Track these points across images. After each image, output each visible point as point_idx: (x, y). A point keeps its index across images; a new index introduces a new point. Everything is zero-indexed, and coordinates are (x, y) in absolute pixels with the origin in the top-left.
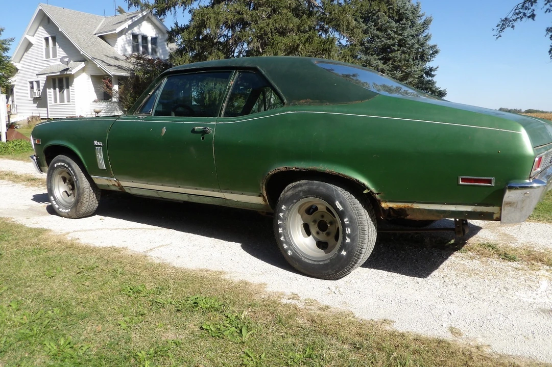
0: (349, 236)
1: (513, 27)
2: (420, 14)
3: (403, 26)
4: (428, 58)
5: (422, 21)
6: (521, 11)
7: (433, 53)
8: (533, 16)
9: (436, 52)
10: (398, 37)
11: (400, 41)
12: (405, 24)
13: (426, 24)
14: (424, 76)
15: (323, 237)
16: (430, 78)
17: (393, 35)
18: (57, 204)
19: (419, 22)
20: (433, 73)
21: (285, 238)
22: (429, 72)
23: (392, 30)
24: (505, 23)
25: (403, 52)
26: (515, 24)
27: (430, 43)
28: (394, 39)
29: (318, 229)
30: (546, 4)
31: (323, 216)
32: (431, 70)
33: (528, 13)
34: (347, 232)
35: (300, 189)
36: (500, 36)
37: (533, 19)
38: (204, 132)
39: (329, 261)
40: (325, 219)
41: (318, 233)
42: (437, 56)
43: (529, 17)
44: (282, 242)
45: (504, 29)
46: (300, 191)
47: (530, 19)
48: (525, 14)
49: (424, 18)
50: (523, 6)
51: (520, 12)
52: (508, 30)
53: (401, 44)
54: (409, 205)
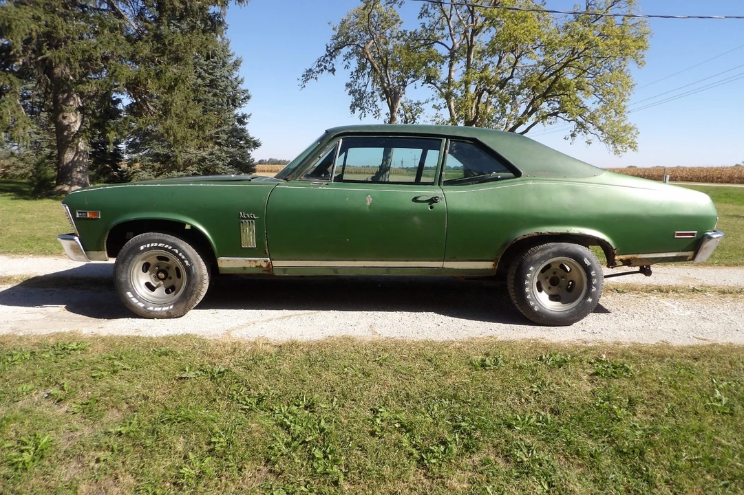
0: (595, 285)
1: (316, 78)
2: (231, 53)
3: (215, 64)
4: (239, 104)
5: (233, 61)
6: (323, 63)
7: (244, 99)
8: (333, 70)
9: (248, 97)
10: (209, 78)
11: (212, 81)
12: (216, 62)
13: (236, 65)
14: (236, 123)
15: (555, 291)
16: (242, 126)
17: (203, 74)
18: (139, 301)
19: (230, 62)
20: (245, 120)
21: (531, 296)
22: (241, 120)
23: (201, 68)
24: (309, 75)
25: (215, 95)
26: (319, 76)
27: (242, 87)
28: (203, 79)
29: (549, 285)
30: (344, 60)
31: (555, 273)
32: (244, 116)
33: (329, 66)
34: (594, 283)
35: (549, 250)
36: (304, 86)
37: (333, 73)
38: (433, 201)
39: (575, 309)
40: (557, 275)
41: (549, 288)
42: (249, 102)
43: (330, 71)
44: (529, 300)
45: (308, 79)
46: (550, 253)
47: (331, 73)
48: (325, 67)
49: (234, 58)
50: (324, 59)
51: (321, 65)
52: (312, 81)
53: (213, 84)
54: (635, 256)
